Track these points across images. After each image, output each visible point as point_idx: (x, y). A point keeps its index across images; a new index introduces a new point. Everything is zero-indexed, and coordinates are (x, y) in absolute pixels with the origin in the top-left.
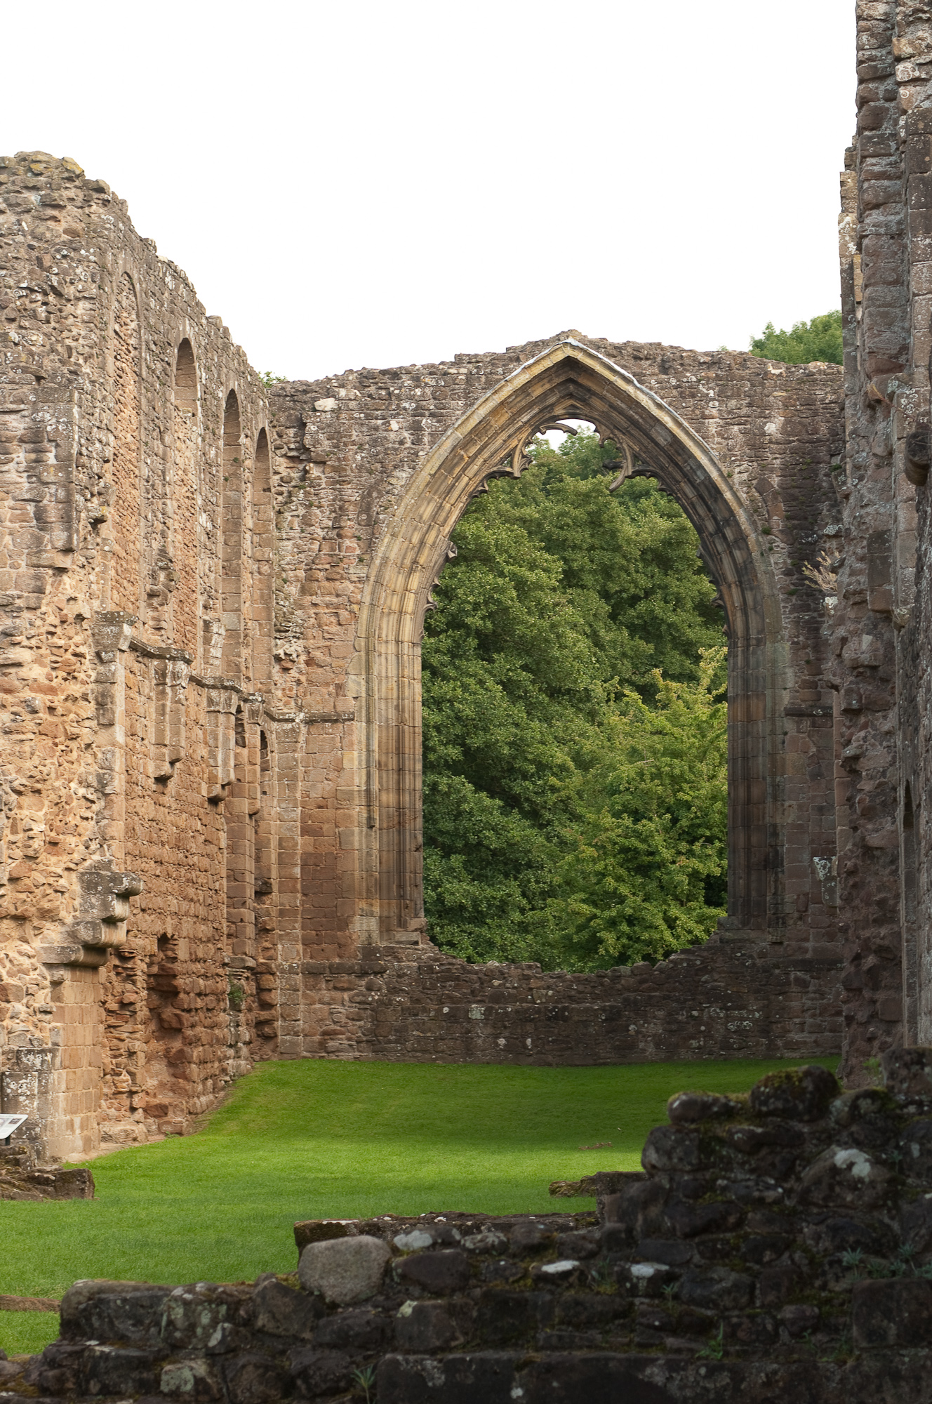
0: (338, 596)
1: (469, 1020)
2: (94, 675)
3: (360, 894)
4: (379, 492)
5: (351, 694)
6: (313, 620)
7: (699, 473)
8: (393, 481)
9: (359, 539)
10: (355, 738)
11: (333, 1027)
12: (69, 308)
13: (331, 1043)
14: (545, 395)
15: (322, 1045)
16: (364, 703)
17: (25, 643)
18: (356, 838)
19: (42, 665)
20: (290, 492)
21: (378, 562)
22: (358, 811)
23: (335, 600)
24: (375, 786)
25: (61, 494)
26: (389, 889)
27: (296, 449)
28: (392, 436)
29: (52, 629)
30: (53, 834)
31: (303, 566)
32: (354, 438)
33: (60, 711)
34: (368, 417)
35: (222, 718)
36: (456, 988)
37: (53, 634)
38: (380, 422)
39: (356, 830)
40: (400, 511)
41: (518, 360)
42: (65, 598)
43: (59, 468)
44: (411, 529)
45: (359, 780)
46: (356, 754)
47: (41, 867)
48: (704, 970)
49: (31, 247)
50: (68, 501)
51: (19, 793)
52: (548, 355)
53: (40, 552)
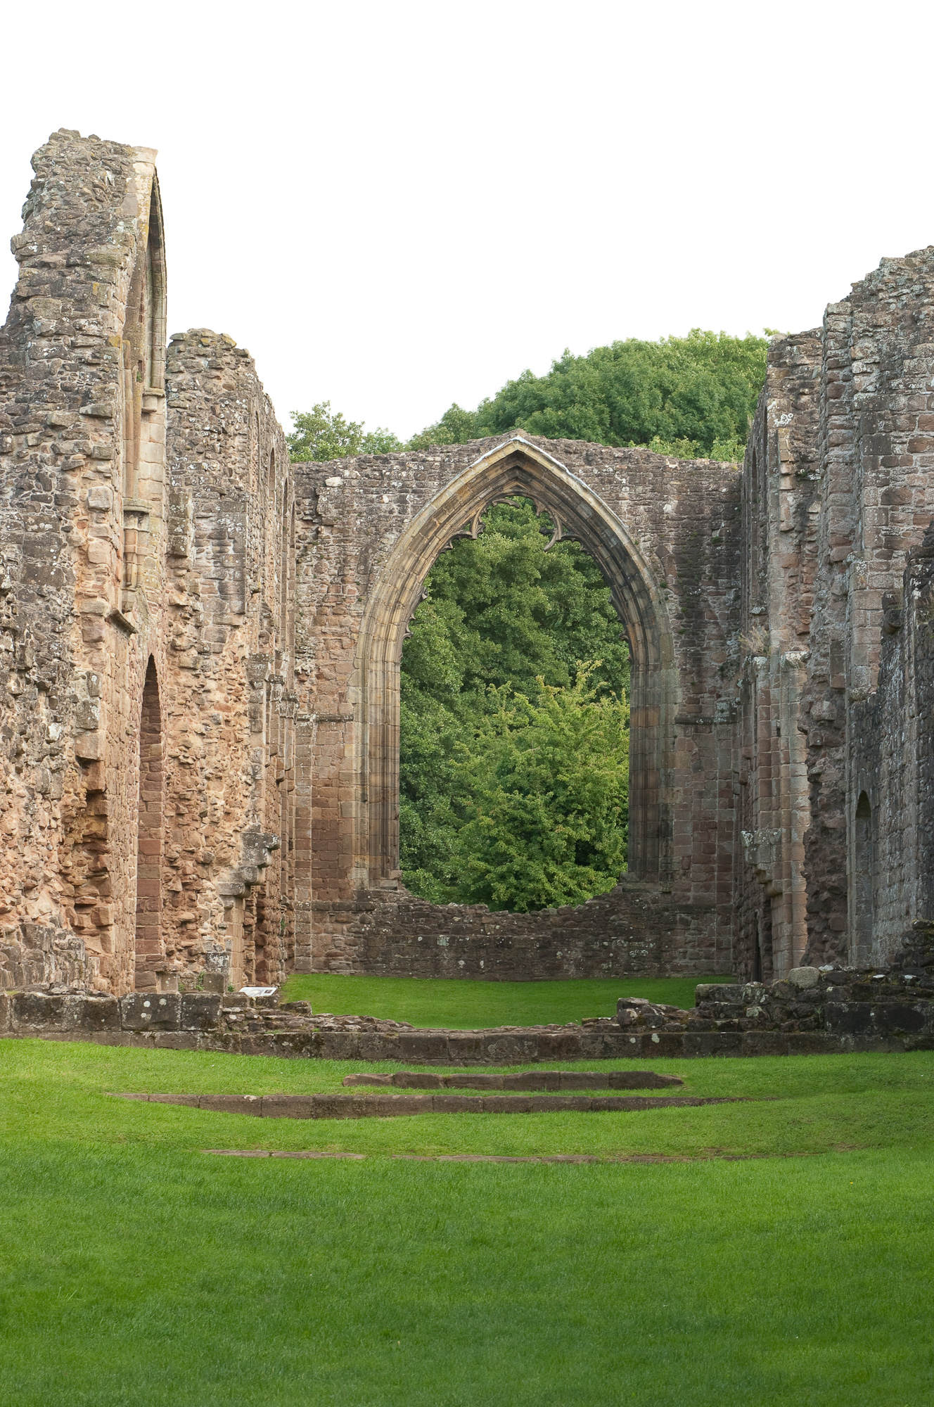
0: (341, 626)
1: (438, 947)
2: (248, 696)
3: (356, 851)
4: (374, 549)
5: (350, 701)
6: (322, 645)
7: (612, 540)
8: (385, 541)
9: (358, 584)
10: (353, 734)
11: (335, 950)
12: (230, 442)
13: (333, 963)
14: (498, 478)
15: (327, 964)
16: (360, 708)
17: (213, 676)
18: (354, 809)
19: (222, 691)
20: (306, 547)
21: (372, 602)
22: (355, 789)
23: (339, 630)
24: (368, 771)
25: (238, 575)
26: (376, 848)
27: (311, 515)
28: (384, 507)
29: (229, 667)
30: (228, 807)
31: (315, 603)
32: (355, 507)
33: (233, 723)
34: (365, 492)
35: (286, 722)
36: (427, 922)
37: (229, 670)
38: (374, 496)
39: (354, 803)
40: (390, 564)
41: (478, 451)
42: (237, 646)
43: (236, 557)
44: (396, 577)
45: (356, 766)
46: (354, 746)
47: (220, 829)
48: (612, 912)
49: (207, 400)
50: (242, 580)
51: (208, 779)
52: (502, 449)
53: (222, 614)
